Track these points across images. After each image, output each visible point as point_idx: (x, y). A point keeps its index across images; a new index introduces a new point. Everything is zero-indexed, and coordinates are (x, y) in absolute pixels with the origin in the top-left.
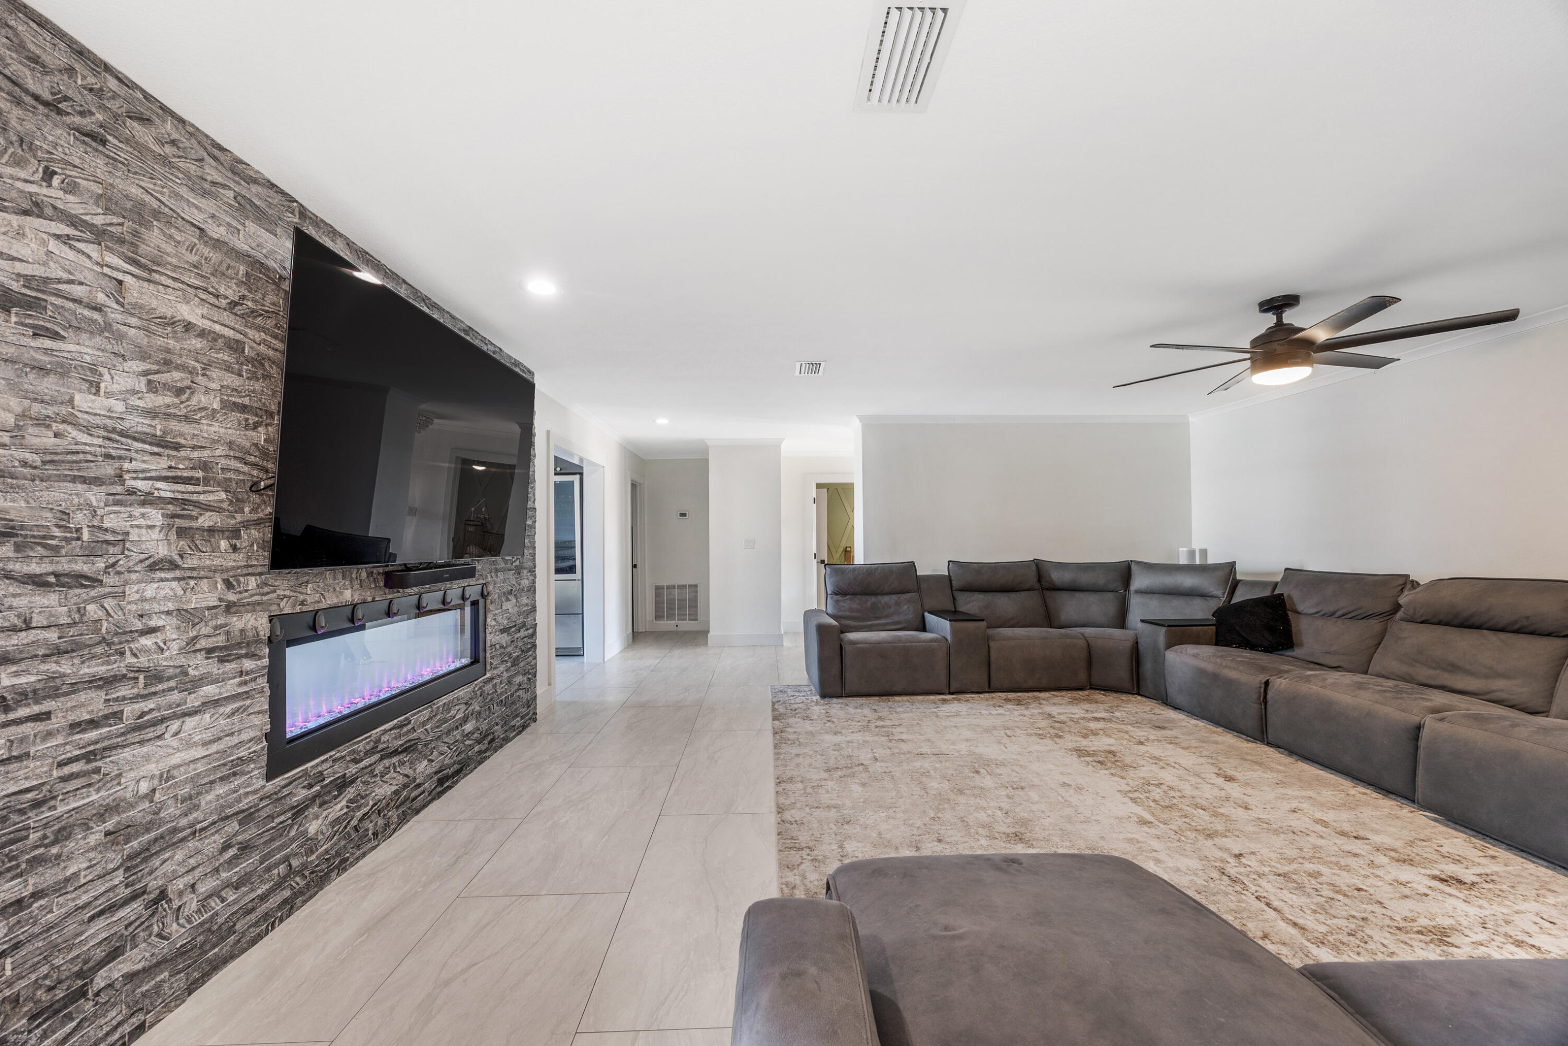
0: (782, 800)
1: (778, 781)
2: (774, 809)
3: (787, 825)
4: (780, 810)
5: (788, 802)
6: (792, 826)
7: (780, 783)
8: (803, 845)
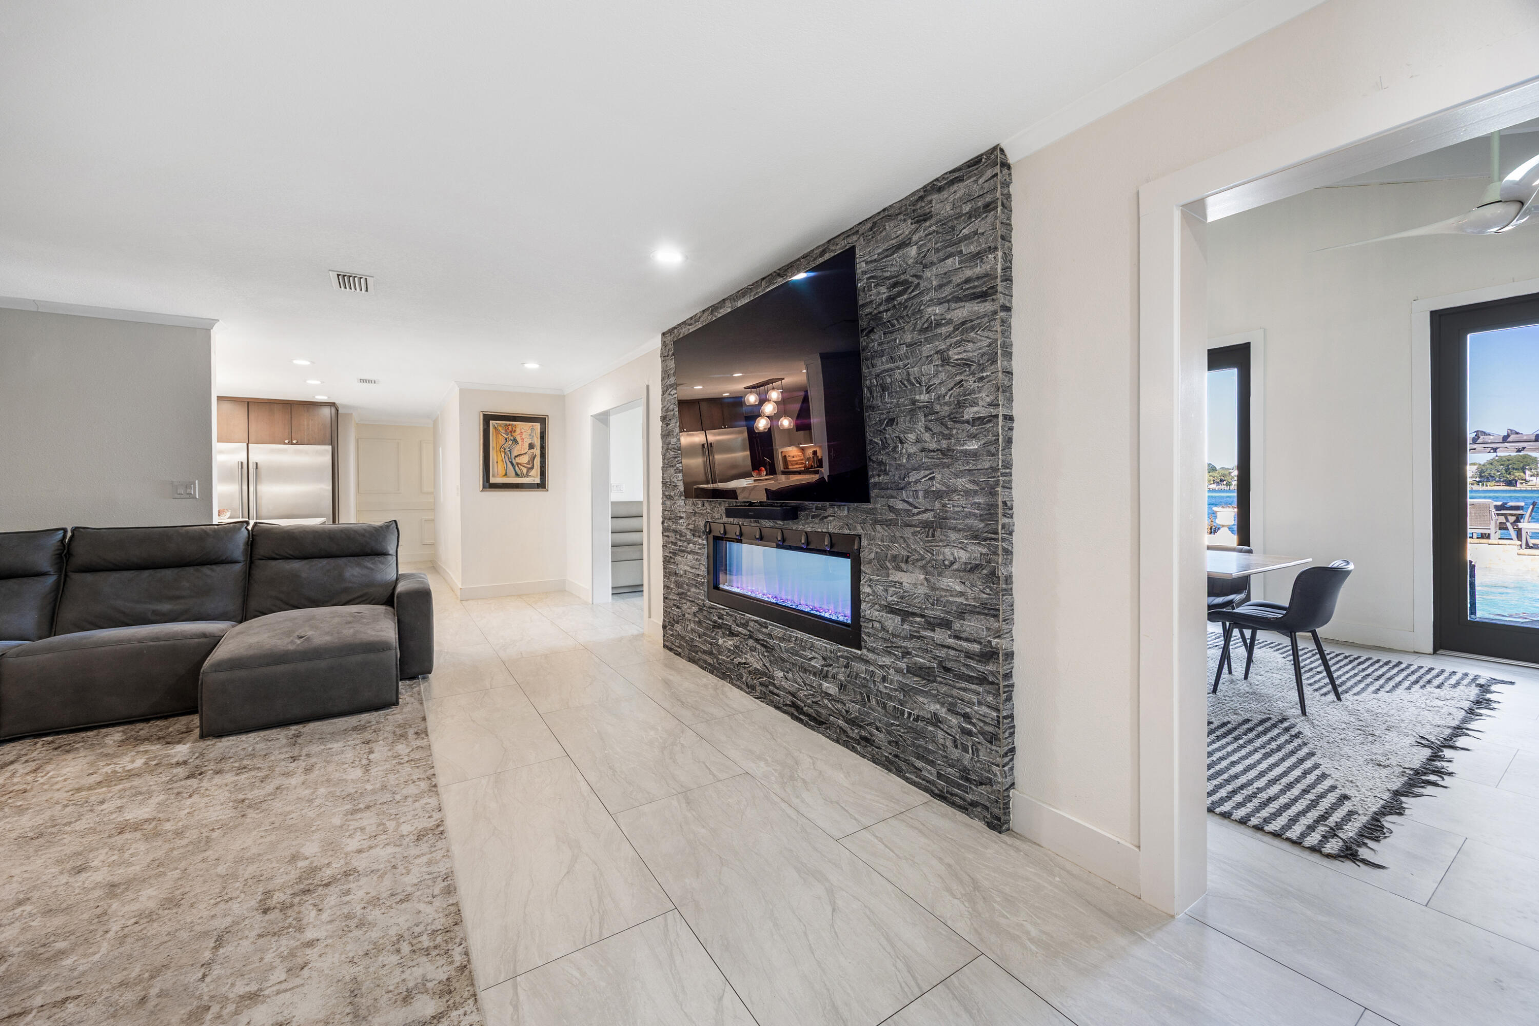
0: (433, 801)
1: (441, 829)
2: (441, 789)
3: (425, 777)
4: (434, 789)
5: (423, 801)
6: (418, 777)
7: (438, 826)
8: (407, 764)
